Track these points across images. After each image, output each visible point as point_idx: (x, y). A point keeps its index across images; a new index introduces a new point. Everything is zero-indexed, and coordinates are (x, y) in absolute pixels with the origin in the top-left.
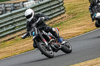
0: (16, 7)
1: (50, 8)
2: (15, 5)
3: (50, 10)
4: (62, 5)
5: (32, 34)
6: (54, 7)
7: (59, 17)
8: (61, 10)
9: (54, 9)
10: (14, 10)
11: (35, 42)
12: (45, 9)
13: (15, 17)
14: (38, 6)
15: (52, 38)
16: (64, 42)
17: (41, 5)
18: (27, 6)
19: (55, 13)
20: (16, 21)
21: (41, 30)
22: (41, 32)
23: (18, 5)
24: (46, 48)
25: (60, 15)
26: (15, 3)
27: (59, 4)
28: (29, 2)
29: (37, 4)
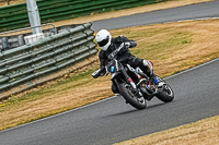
0: (10, 44)
1: (70, 46)
2: (10, 40)
3: (70, 49)
4: (92, 40)
5: (110, 71)
6: (78, 44)
7: (87, 62)
8: (90, 49)
9: (78, 47)
10: (8, 48)
11: (114, 84)
12: (61, 46)
13: (9, 61)
14: (49, 42)
15: (143, 77)
16: (161, 84)
17: (54, 40)
18: (30, 42)
19: (79, 54)
20: (10, 68)
21: (124, 63)
22: (125, 66)
23: (15, 40)
24: (134, 92)
25: (87, 57)
26: (9, 37)
27: (85, 38)
28: (34, 36)
29: (48, 39)
